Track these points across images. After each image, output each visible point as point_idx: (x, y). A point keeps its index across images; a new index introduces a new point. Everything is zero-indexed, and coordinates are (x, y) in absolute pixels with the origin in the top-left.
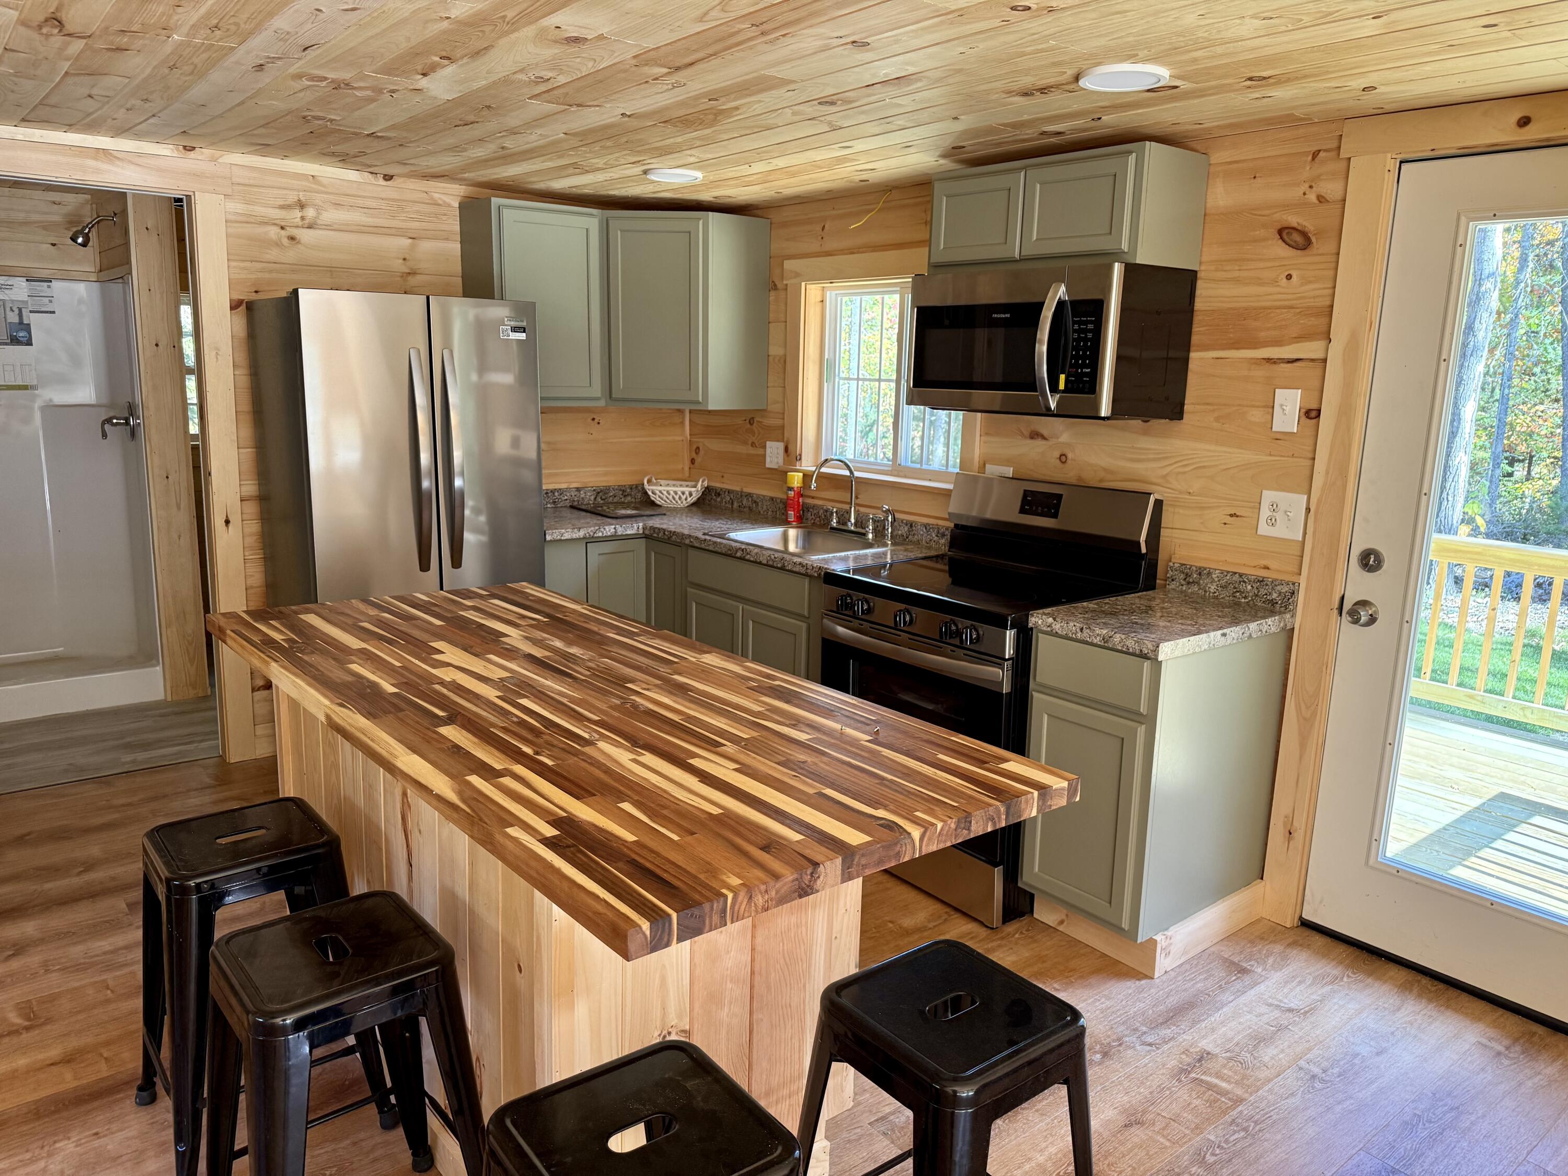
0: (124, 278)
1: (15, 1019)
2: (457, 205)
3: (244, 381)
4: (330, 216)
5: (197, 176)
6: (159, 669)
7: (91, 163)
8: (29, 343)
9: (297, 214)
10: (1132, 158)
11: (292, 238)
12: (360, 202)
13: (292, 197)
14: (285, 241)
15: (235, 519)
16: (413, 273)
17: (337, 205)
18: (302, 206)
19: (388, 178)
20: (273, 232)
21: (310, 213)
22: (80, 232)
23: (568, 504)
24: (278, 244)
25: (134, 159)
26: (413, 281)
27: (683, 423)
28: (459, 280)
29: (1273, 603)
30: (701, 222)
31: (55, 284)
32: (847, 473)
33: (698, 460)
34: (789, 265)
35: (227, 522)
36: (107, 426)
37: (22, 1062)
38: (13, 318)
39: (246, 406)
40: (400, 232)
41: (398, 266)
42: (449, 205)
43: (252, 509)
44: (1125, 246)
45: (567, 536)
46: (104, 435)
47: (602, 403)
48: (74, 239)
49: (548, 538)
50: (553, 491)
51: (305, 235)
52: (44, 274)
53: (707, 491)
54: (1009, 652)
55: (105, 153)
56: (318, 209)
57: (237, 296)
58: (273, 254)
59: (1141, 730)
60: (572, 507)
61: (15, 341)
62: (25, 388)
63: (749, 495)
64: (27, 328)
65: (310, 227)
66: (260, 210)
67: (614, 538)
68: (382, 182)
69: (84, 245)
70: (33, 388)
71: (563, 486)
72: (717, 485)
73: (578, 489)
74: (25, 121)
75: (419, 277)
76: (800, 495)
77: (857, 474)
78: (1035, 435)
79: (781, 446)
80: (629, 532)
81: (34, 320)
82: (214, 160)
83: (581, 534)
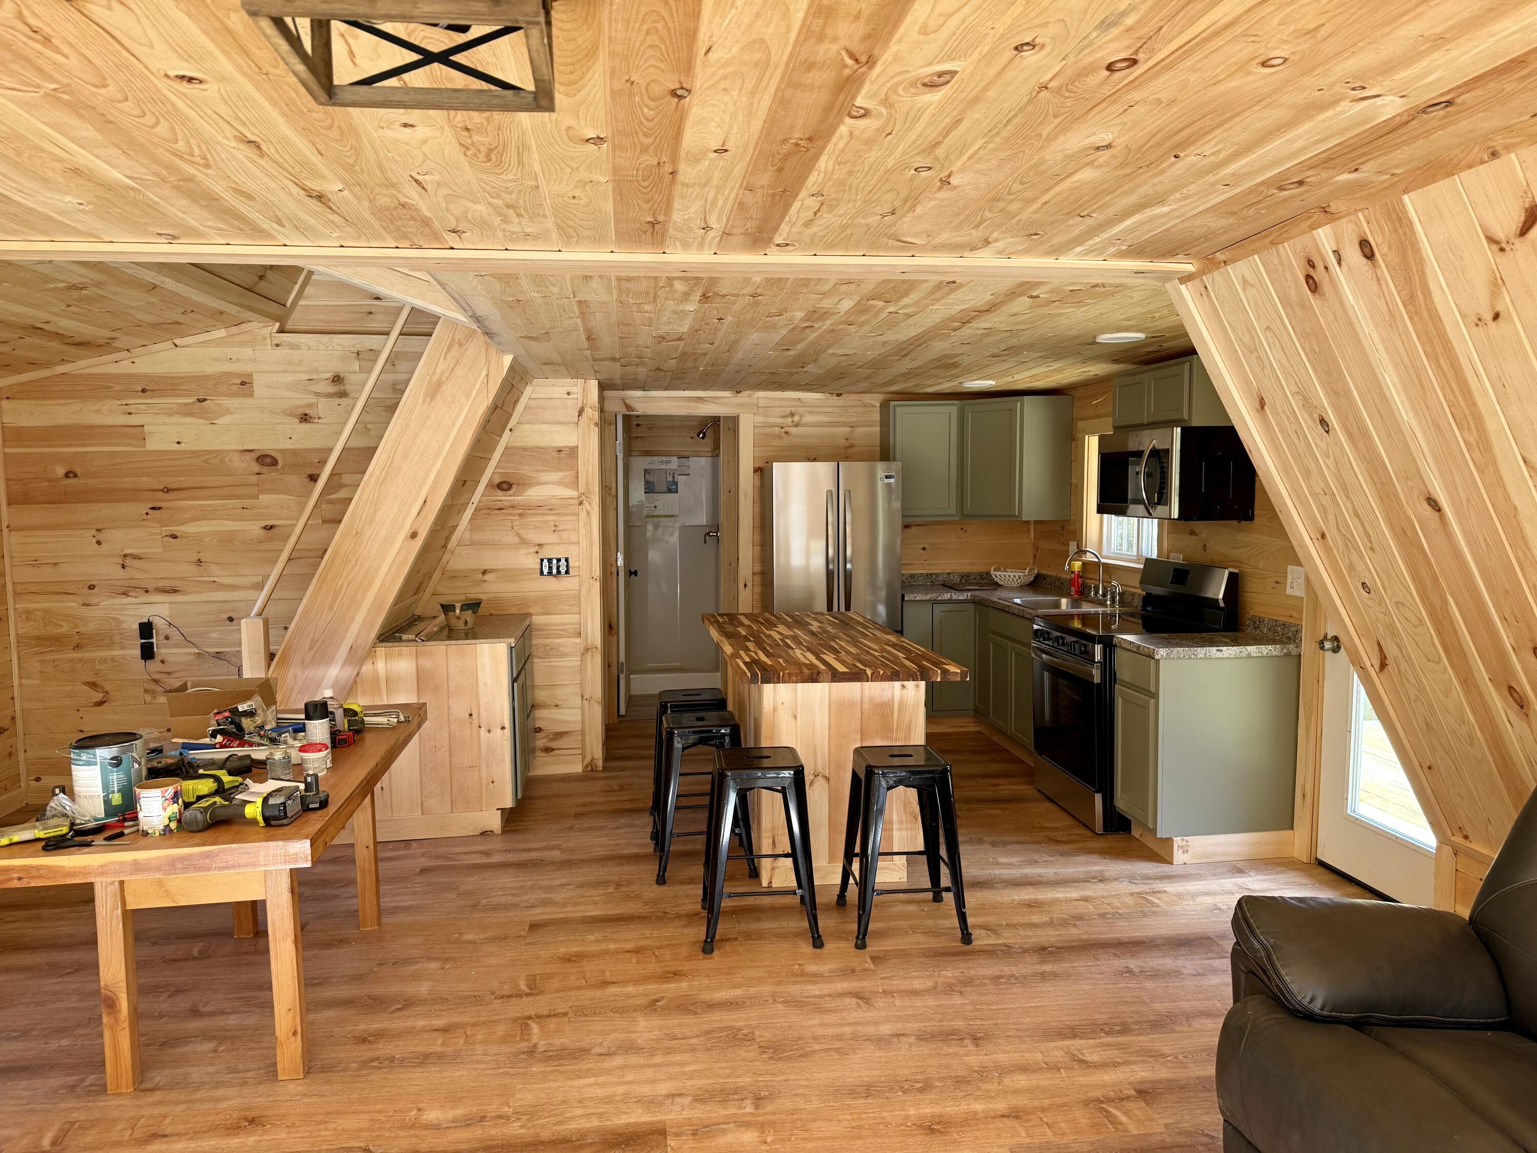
0: (718, 456)
1: (616, 788)
2: (878, 405)
3: (757, 510)
4: (808, 419)
5: (741, 405)
6: (719, 674)
7: (694, 404)
8: (677, 492)
9: (790, 419)
10: (1187, 366)
11: (787, 433)
12: (823, 410)
13: (788, 411)
14: (783, 435)
15: (749, 584)
16: (851, 446)
17: (811, 413)
18: (792, 415)
19: (839, 395)
20: (777, 430)
21: (796, 418)
22: (701, 432)
23: (941, 582)
24: (779, 436)
25: (714, 400)
26: (850, 451)
27: (1029, 530)
28: (878, 449)
29: (1289, 638)
30: (1019, 404)
31: (691, 458)
32: (1096, 560)
33: (1038, 556)
34: (1080, 424)
35: (745, 586)
36: (707, 537)
37: (614, 799)
38: (670, 479)
39: (758, 524)
40: (845, 424)
41: (843, 442)
42: (874, 406)
43: (758, 579)
44: (1186, 417)
45: (918, 598)
46: (705, 542)
47: (957, 518)
48: (698, 435)
49: (906, 599)
50: (931, 575)
51: (793, 431)
52: (686, 454)
53: (1038, 577)
54: (1098, 657)
55: (700, 399)
56: (801, 416)
57: (757, 465)
58: (777, 442)
59: (1152, 702)
60: (943, 585)
61: (670, 491)
62: (672, 516)
63: (1059, 579)
64: (676, 483)
65: (796, 426)
66: (771, 420)
67: (949, 601)
68: (835, 398)
69: (703, 438)
70: (677, 516)
71: (938, 571)
72: (1044, 572)
73: (949, 574)
74: (666, 389)
75: (855, 449)
76: (1079, 577)
77: (1103, 560)
78: (1192, 533)
79: (1076, 543)
80: (961, 598)
81: (681, 479)
82: (750, 396)
83: (928, 597)
